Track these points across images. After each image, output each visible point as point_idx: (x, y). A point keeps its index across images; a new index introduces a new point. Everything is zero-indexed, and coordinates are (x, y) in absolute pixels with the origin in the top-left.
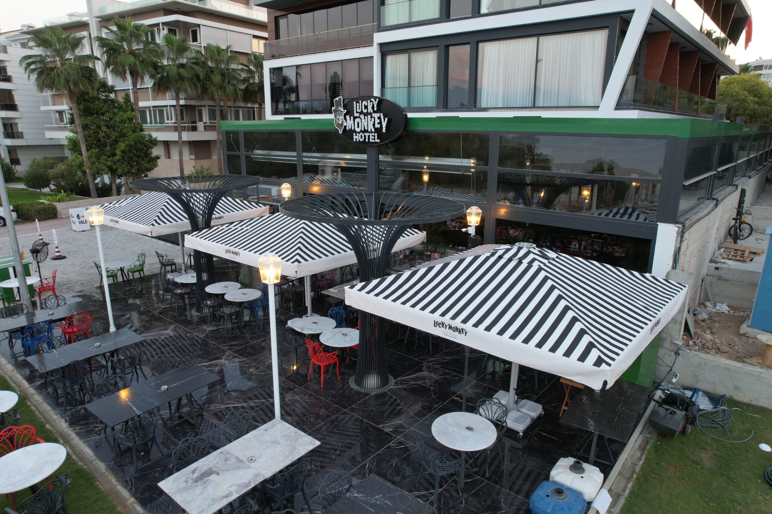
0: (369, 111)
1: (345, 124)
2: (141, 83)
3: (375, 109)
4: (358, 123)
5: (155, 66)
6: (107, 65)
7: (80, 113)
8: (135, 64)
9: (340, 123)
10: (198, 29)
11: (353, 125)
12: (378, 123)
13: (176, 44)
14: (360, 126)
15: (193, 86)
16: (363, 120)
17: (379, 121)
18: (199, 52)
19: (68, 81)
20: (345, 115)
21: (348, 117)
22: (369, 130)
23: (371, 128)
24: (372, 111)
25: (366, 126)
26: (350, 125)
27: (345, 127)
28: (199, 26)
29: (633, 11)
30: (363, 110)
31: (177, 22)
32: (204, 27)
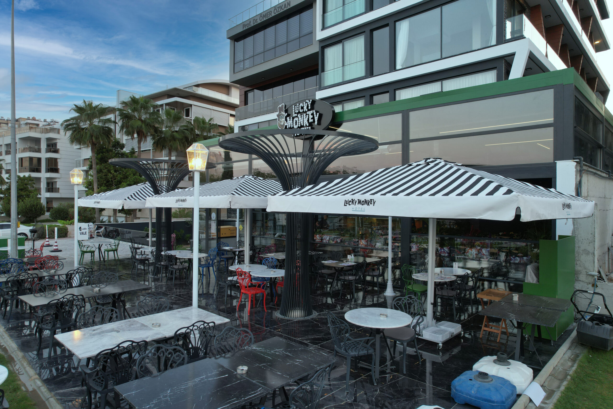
0: (304, 110)
1: (286, 124)
2: (144, 141)
3: (309, 108)
4: (296, 121)
5: (156, 130)
6: (122, 128)
7: (98, 161)
8: (141, 126)
9: (282, 124)
10: (190, 108)
11: (292, 124)
12: (312, 119)
13: (173, 115)
14: (297, 124)
15: (182, 145)
16: (300, 119)
17: (312, 116)
18: (189, 122)
19: (92, 136)
20: (286, 117)
21: (288, 118)
22: (305, 125)
23: (306, 123)
24: (307, 110)
25: (302, 123)
26: (290, 124)
27: (286, 126)
28: (191, 105)
29: (513, 54)
30: (300, 110)
31: (176, 102)
32: (195, 106)
